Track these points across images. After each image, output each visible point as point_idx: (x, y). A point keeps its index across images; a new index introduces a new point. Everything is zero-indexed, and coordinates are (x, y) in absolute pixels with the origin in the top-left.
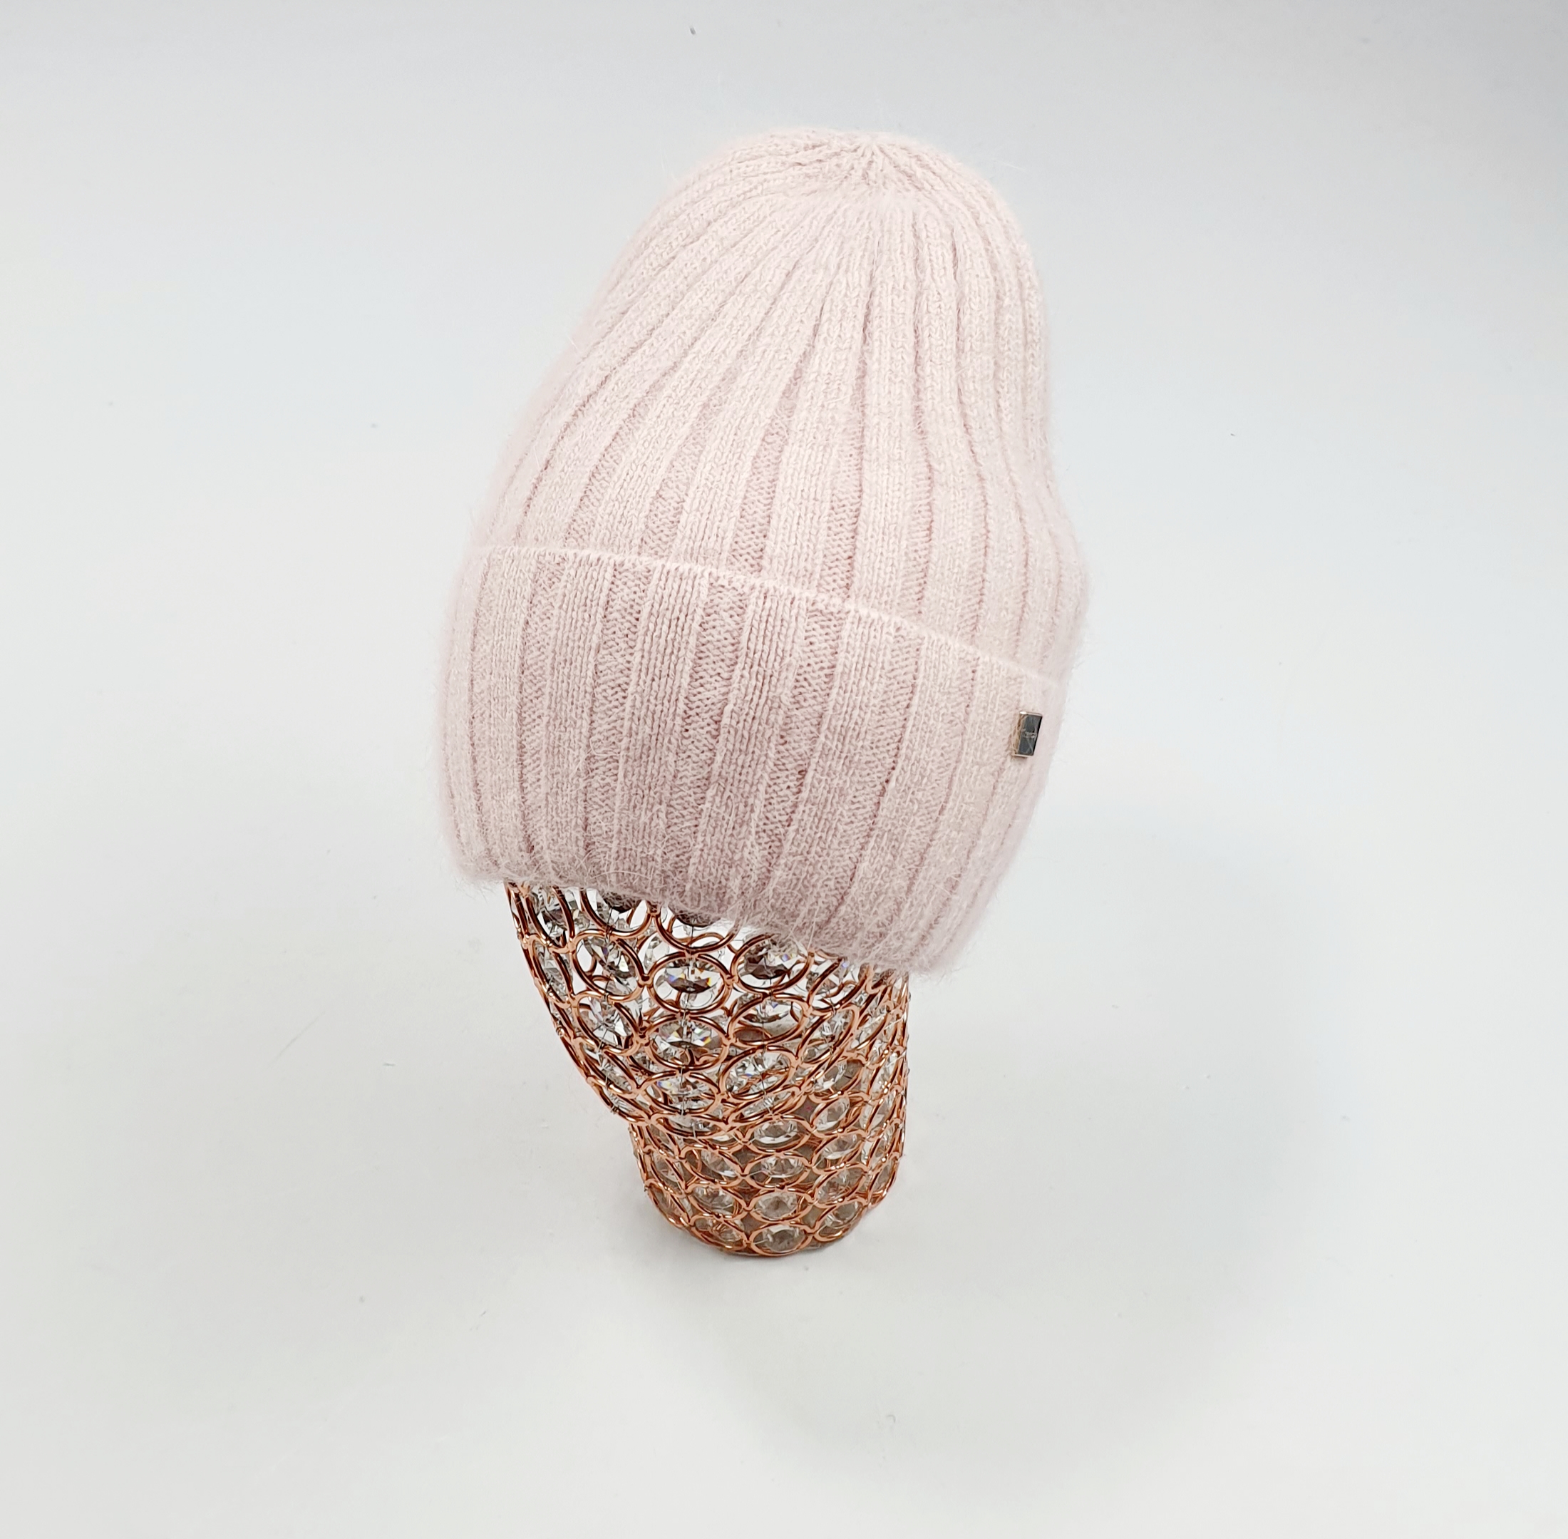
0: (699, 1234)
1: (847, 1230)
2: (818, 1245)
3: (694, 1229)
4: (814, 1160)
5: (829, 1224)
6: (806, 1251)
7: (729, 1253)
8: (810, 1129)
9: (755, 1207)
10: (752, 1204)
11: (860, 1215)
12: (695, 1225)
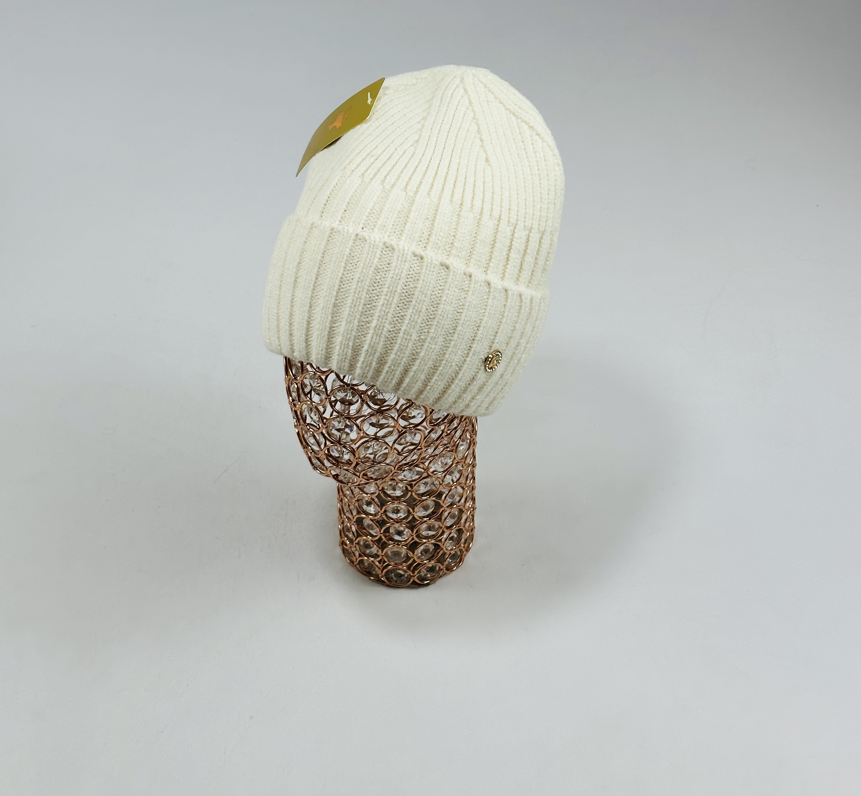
0: (359, 569)
1: (432, 581)
2: (416, 585)
3: (358, 566)
4: (415, 532)
5: (422, 574)
6: (409, 587)
7: (373, 581)
8: (412, 513)
9: (385, 554)
10: (384, 552)
11: (439, 574)
12: (358, 564)
